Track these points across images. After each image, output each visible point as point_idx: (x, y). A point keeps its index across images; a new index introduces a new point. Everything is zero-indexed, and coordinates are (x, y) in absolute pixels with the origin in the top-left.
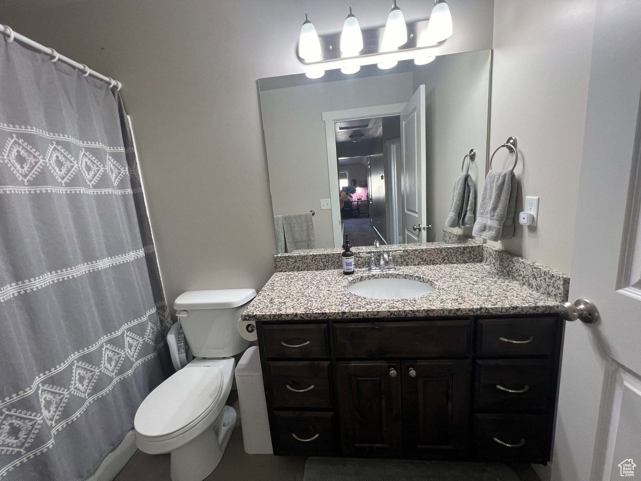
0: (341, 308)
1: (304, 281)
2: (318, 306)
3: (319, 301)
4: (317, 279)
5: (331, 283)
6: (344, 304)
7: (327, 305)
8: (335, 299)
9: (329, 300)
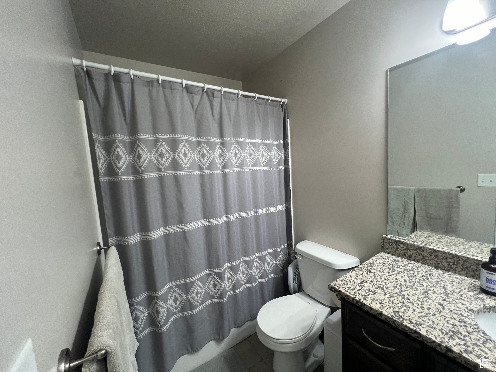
0: (447, 340)
1: (411, 276)
2: (413, 318)
3: (418, 311)
4: (430, 280)
5: (450, 295)
6: (457, 337)
7: (427, 324)
8: (445, 322)
9: (434, 318)
